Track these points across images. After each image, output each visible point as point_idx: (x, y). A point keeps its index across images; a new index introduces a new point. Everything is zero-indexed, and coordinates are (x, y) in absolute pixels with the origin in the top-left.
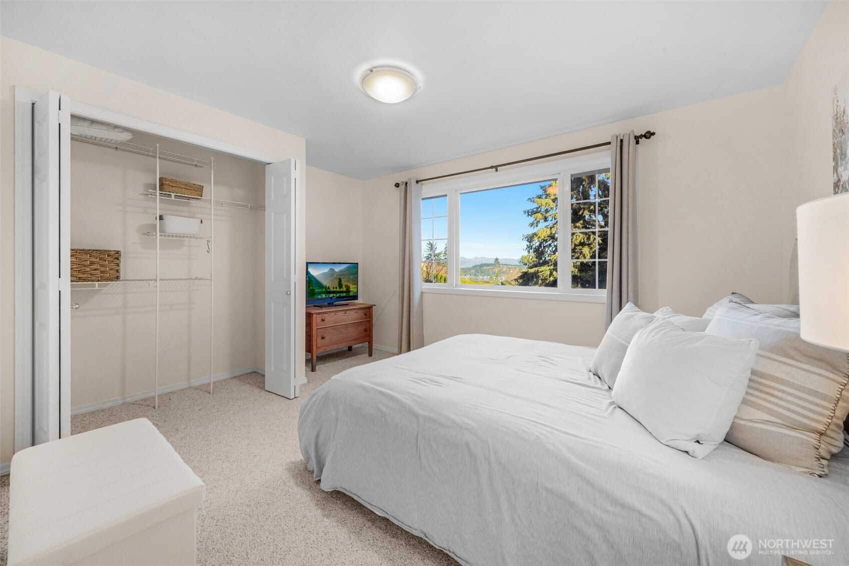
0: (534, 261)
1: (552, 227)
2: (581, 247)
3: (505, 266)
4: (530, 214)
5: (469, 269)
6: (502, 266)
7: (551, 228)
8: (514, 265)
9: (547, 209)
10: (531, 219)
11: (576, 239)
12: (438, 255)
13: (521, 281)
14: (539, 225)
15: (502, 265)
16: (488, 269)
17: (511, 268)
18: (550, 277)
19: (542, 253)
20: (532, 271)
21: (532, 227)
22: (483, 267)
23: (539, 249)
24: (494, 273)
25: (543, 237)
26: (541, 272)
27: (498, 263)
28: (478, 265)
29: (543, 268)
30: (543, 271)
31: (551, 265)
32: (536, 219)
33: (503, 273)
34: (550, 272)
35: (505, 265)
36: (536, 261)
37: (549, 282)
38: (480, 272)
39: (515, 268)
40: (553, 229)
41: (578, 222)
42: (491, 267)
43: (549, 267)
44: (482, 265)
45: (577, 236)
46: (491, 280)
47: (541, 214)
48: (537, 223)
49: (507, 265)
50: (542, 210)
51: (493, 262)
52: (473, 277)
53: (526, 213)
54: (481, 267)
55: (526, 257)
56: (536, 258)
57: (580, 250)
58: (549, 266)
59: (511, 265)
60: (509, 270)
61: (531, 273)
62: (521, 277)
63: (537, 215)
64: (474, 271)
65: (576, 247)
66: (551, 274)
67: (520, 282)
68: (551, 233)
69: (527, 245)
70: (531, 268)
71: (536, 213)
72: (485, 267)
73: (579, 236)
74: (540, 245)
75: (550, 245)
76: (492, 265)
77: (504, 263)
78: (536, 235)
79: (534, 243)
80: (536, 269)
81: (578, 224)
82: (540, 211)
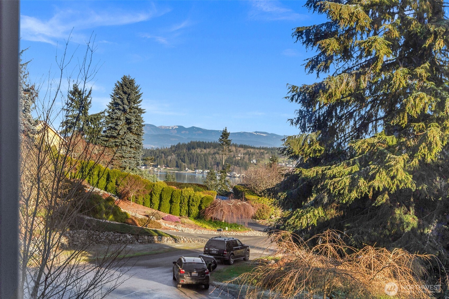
0: (315, 151)
1: (360, 73)
2: (422, 124)
3: (242, 150)
4: (312, 37)
5: (164, 153)
6: (234, 149)
7: (358, 76)
8: (260, 149)
9: (351, 29)
10: (313, 52)
11: (414, 106)
12: (96, 118)
13: (283, 195)
14: (331, 66)
15: (235, 146)
16: (205, 155)
17: (253, 154)
18: (350, 191)
19: (333, 132)
20: (310, 173)
21: (315, 71)
22: (194, 148)
23: (325, 121)
24: (218, 164)
25: (339, 96)
26: (331, 178)
27: (228, 143)
28: (184, 145)
29: (336, 169)
30: (334, 177)
31: (354, 163)
32: (324, 53)
33: (237, 164)
34: (353, 178)
35: (241, 146)
36: (320, 151)
37: (347, 203)
38: (187, 160)
39: (262, 154)
40: (362, 78)
41: (418, 65)
42: (212, 151)
43: (350, 169)
44: (192, 146)
45: (416, 97)
46: (212, 179)
47: (338, 40)
48: (326, 61)
49: (245, 147)
50: (341, 29)
51: (216, 139)
52: (172, 170)
53: (303, 36)
54: (189, 149)
55: (298, 140)
56: (320, 145)
57: (421, 131)
58: (348, 165)
59: (254, 148)
60: (250, 160)
61: (306, 178)
62: (284, 186)
63: (328, 41)
64: (174, 156)
65: (413, 125)
66: (353, 184)
67: (282, 197)
68: (358, 88)
69: (301, 112)
70: (307, 166)
71: (326, 36)
72: (199, 150)
73: (421, 99)
74: (329, 113)
75: (351, 115)
76: (214, 145)
77: (239, 144)
78: (325, 91)
79: (317, 107)
80: (319, 169)
81: (419, 71)
82: (336, 32)
